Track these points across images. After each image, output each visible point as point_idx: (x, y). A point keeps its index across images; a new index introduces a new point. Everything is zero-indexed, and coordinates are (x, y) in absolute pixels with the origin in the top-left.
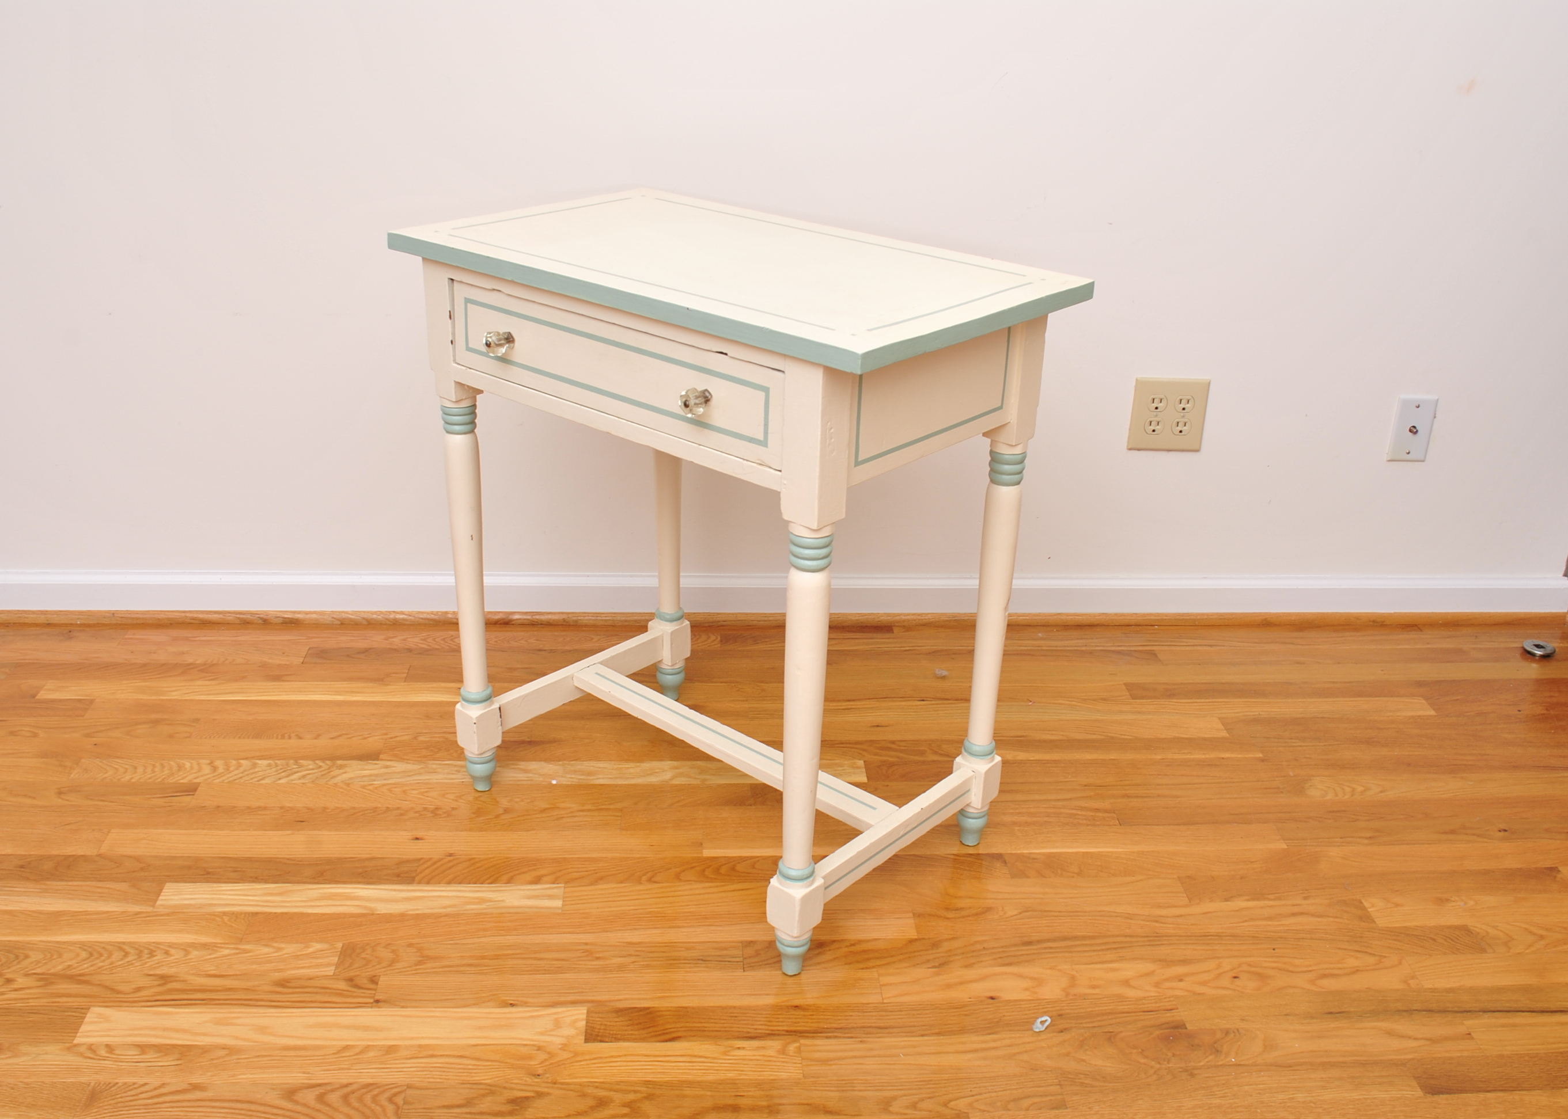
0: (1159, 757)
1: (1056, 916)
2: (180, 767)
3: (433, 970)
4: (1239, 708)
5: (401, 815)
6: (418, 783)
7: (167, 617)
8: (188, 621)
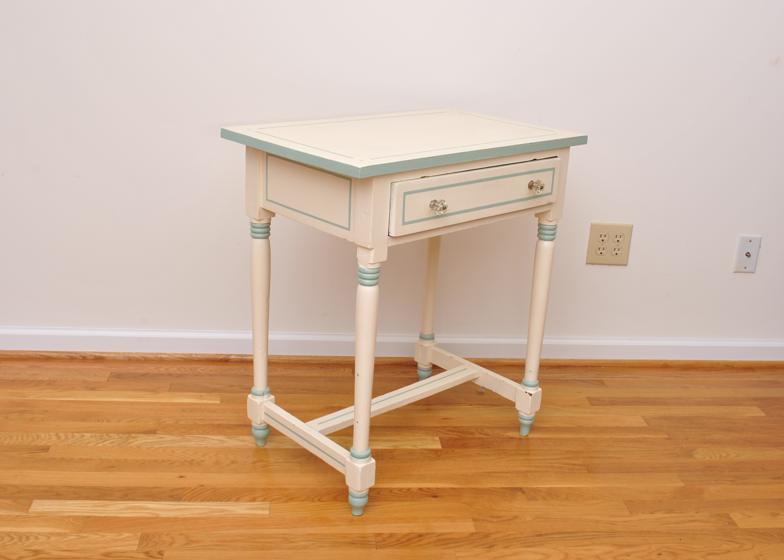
0: (608, 437)
1: (555, 521)
2: (38, 437)
3: (196, 548)
4: (652, 411)
5: (171, 464)
6: (180, 447)
7: (25, 354)
8: (38, 357)
